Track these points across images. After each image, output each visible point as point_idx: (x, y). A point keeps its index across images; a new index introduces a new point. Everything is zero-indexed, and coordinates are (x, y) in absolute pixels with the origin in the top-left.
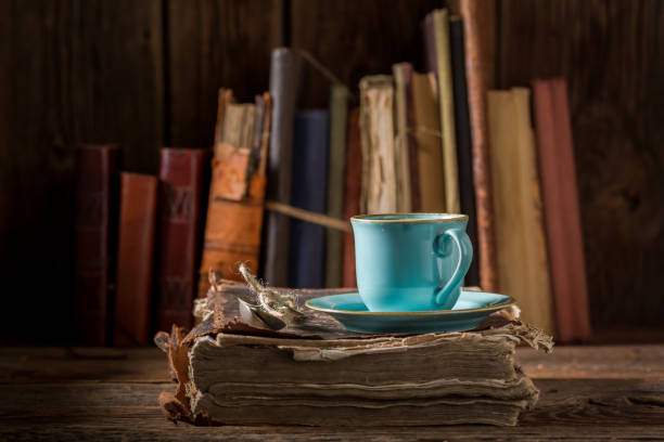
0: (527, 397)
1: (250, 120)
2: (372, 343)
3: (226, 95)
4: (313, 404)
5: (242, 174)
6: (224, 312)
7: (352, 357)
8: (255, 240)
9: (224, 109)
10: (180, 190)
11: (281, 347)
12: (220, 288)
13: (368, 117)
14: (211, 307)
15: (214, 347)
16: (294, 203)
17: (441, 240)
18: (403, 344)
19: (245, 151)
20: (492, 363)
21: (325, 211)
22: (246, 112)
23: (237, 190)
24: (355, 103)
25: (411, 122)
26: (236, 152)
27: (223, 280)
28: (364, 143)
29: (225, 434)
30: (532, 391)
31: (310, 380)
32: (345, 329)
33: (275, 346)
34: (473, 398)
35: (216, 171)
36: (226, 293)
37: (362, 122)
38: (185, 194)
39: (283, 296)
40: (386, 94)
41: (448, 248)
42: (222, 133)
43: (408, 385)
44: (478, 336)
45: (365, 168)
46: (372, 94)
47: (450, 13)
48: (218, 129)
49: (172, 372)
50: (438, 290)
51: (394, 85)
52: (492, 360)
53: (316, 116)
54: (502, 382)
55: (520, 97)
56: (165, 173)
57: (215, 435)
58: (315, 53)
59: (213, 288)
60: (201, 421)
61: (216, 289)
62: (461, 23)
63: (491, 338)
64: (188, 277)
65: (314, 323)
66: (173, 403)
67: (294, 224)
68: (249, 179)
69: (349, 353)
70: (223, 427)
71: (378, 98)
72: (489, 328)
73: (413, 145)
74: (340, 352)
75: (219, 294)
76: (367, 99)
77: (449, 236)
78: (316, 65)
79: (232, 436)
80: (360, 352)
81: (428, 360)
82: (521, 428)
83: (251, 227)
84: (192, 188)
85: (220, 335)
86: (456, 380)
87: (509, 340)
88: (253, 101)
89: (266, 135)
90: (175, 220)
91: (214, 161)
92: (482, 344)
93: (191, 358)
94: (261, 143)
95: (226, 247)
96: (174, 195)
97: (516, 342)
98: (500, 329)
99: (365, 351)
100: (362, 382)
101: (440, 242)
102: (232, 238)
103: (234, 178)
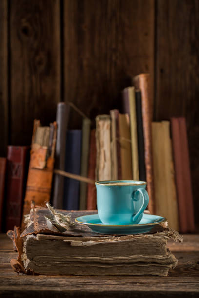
0: (172, 263)
1: (48, 134)
2: (105, 239)
3: (37, 122)
4: (79, 265)
5: (44, 158)
6: (38, 222)
7: (96, 245)
8: (49, 186)
9: (36, 129)
10: (16, 164)
11: (65, 240)
12: (35, 210)
13: (99, 133)
14: (32, 219)
15: (36, 240)
16: (66, 170)
17: (135, 193)
18: (119, 239)
19: (45, 148)
20: (157, 248)
21: (80, 174)
22: (45, 130)
23: (41, 165)
24: (93, 127)
25: (118, 136)
26: (41, 148)
27: (37, 206)
28: (97, 144)
29: (40, 279)
30: (174, 260)
31: (78, 255)
32: (92, 231)
33: (62, 240)
34: (149, 263)
35: (32, 156)
36: (39, 212)
37: (96, 135)
38: (18, 166)
39: (65, 216)
40: (107, 123)
41: (138, 196)
42: (35, 140)
43: (120, 257)
44: (151, 236)
45: (98, 155)
46: (101, 123)
47: (136, 88)
48: (33, 138)
49: (14, 247)
50: (133, 215)
51: (111, 119)
52: (157, 247)
53: (76, 132)
54: (162, 256)
55: (165, 125)
56: (10, 156)
57: (36, 279)
58: (75, 103)
59: (32, 210)
60: (29, 273)
61: (34, 210)
62: (140, 93)
63: (157, 237)
64: (19, 203)
65: (78, 228)
66: (17, 264)
67: (66, 180)
68: (47, 160)
69: (95, 243)
70: (40, 276)
71: (104, 125)
72: (156, 233)
73: (119, 145)
74: (91, 243)
75: (35, 213)
76: (99, 125)
77: (139, 192)
78: (76, 109)
79: (43, 280)
80: (100, 243)
81: (129, 247)
82: (170, 277)
83: (47, 181)
84: (21, 163)
85: (38, 235)
86: (141, 255)
87: (165, 238)
88: (49, 125)
89: (54, 141)
90: (14, 177)
91: (31, 152)
92: (153, 240)
93: (25, 244)
94: (52, 144)
95: (36, 189)
96: (13, 166)
97: (168, 239)
98: (161, 233)
99: (102, 242)
100: (100, 256)
101: (135, 194)
102: (39, 185)
103: (40, 159)
